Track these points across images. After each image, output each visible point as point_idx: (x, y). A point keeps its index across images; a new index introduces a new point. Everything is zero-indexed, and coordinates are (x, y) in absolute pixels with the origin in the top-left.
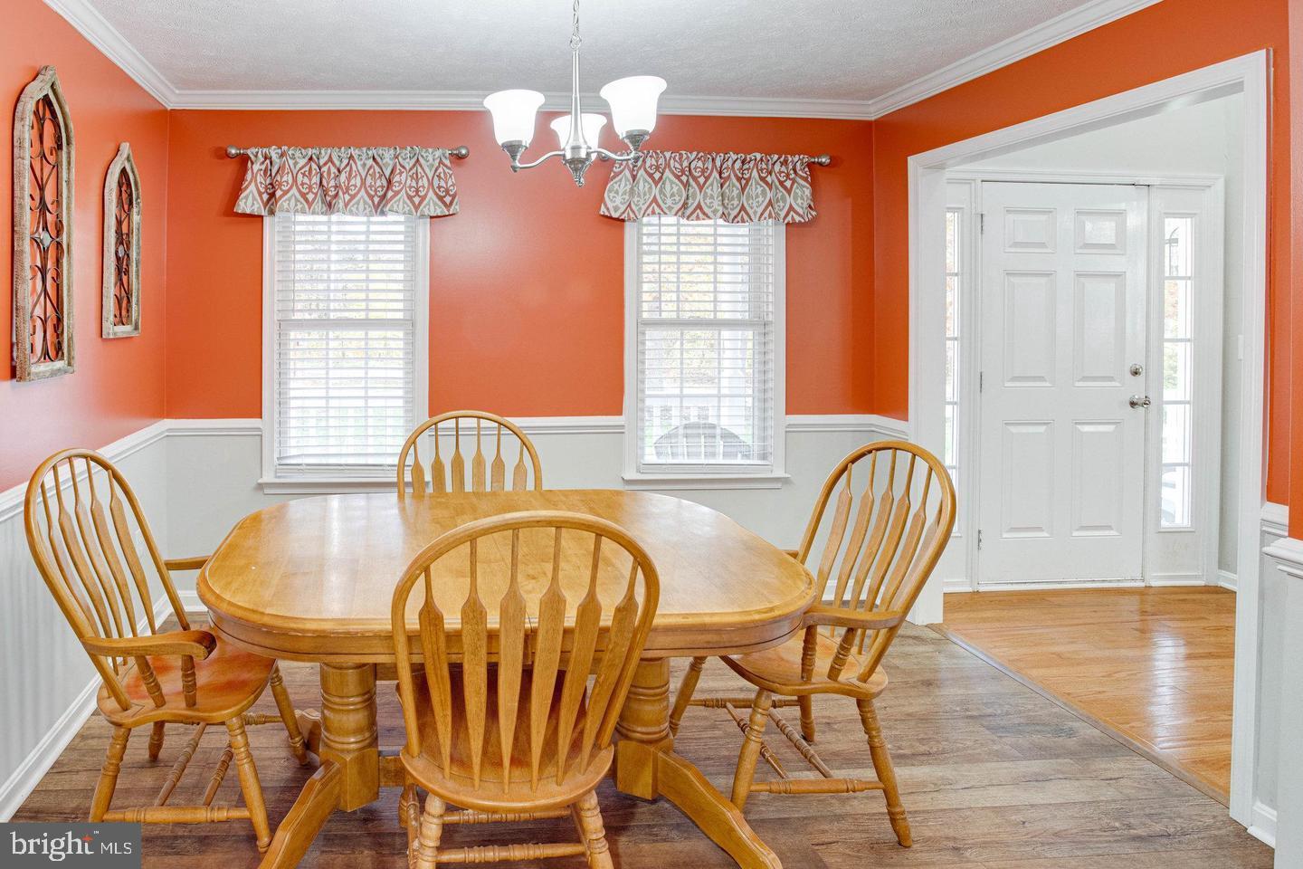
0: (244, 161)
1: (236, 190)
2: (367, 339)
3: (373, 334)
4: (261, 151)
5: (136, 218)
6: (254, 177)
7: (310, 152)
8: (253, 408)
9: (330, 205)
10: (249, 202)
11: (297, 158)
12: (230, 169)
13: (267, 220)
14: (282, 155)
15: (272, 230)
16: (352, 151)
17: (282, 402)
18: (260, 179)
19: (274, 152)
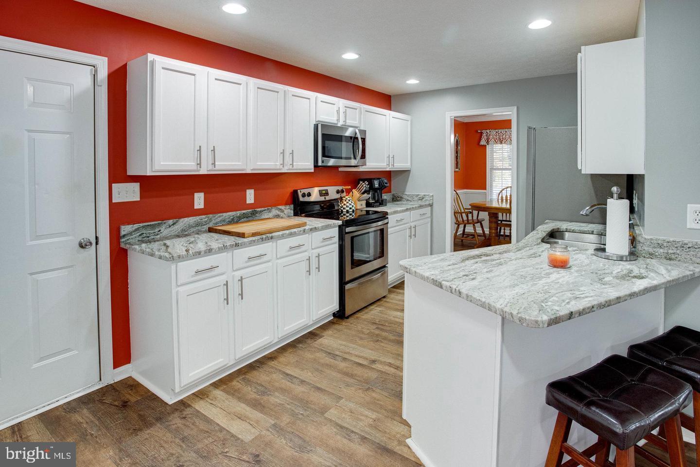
0: (482, 133)
1: (480, 140)
2: (502, 173)
3: (503, 172)
4: (485, 131)
5: (459, 148)
6: (484, 137)
7: (496, 130)
8: (485, 188)
9: (501, 142)
10: (483, 142)
11: (493, 132)
12: (478, 135)
13: (487, 146)
14: (490, 132)
15: (488, 148)
16: (506, 130)
17: (491, 186)
18: (485, 137)
19: (488, 131)
